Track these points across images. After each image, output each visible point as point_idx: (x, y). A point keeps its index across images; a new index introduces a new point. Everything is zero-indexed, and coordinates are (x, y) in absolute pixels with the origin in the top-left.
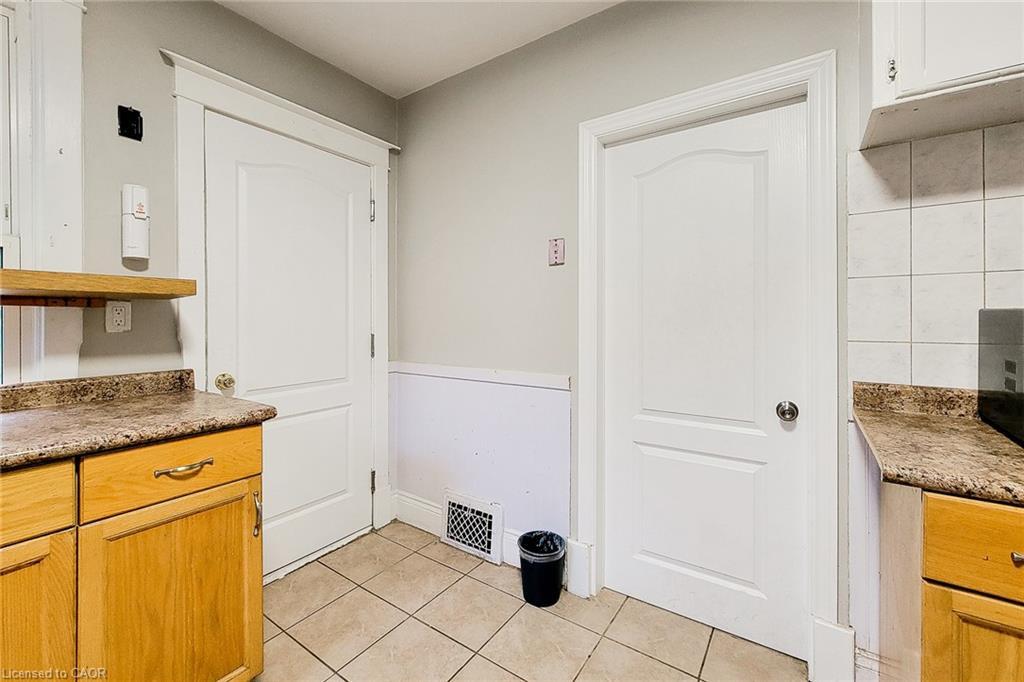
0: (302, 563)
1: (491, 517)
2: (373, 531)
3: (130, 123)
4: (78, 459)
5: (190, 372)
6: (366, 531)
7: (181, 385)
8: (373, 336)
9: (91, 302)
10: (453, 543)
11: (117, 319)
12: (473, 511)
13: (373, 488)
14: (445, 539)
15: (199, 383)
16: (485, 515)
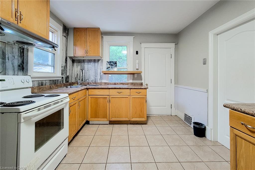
0: (158, 115)
1: (191, 118)
2: (171, 115)
3: (137, 53)
4: (130, 89)
5: (143, 83)
6: (170, 115)
7: (142, 84)
8: (171, 79)
9: (133, 74)
10: (185, 122)
11: (136, 76)
12: (188, 116)
13: (171, 108)
14: (184, 121)
15: (144, 85)
16: (191, 117)
